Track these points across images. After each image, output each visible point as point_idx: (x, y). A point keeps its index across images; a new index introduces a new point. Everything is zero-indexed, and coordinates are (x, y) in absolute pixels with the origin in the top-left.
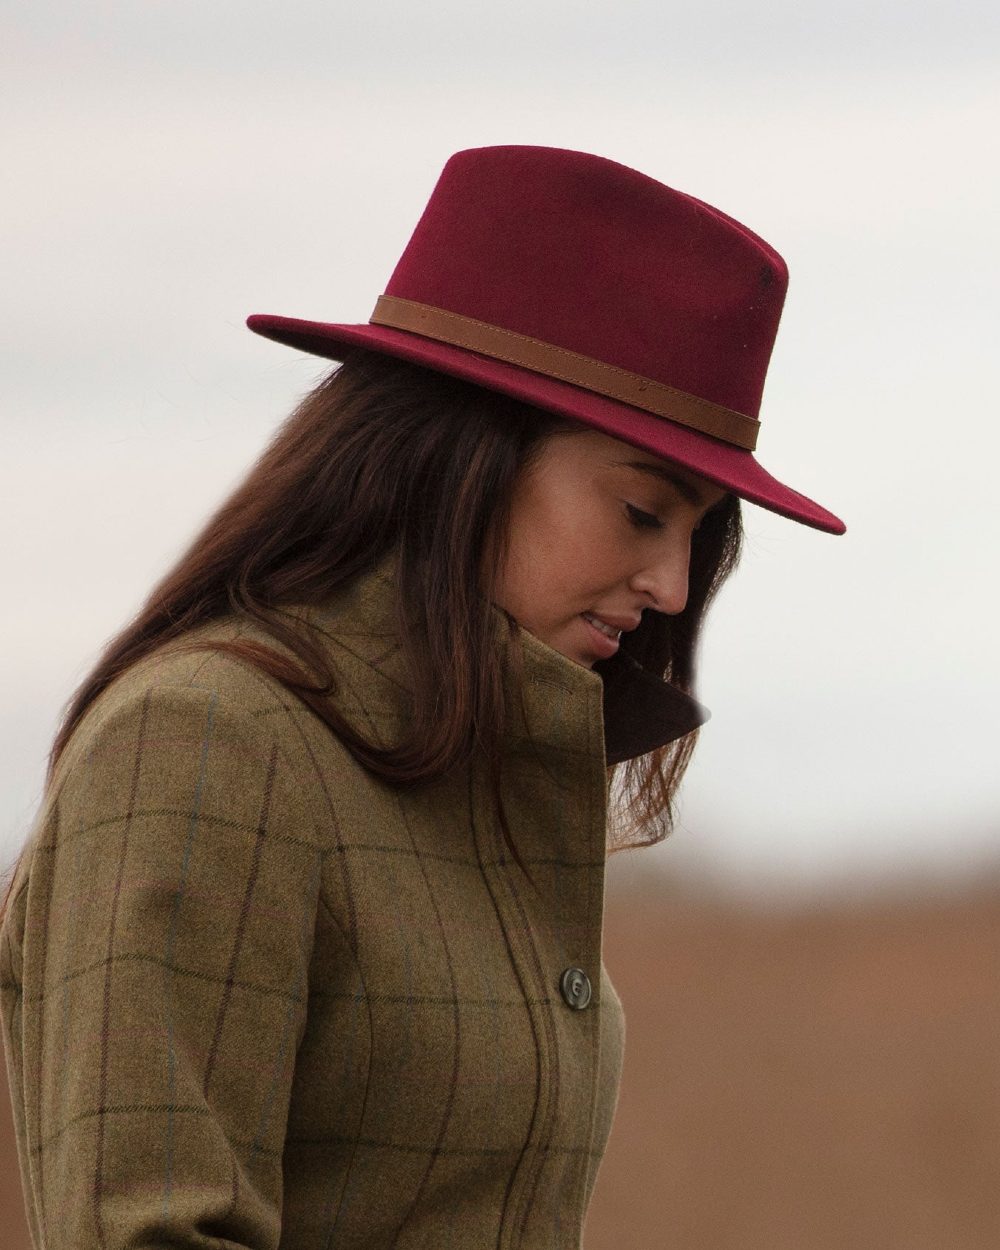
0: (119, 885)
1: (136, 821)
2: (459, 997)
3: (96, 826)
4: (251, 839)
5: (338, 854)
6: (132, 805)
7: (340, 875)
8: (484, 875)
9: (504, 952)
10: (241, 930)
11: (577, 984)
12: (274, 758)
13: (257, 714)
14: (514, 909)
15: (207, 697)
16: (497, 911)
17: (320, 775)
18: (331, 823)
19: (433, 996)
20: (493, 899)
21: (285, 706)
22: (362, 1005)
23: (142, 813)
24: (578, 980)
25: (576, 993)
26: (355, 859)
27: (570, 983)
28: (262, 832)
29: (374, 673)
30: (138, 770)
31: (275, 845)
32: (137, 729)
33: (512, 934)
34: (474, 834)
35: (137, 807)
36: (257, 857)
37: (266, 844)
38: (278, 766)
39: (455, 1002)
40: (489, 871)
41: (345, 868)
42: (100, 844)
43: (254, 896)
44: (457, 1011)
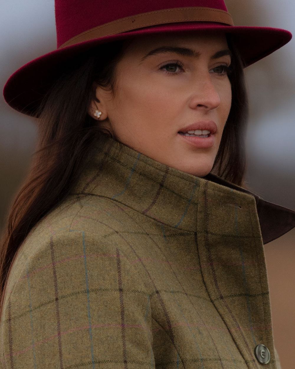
0: (59, 334)
1: (60, 301)
2: (221, 358)
3: (39, 307)
4: (117, 294)
5: (156, 295)
6: (56, 294)
7: (159, 305)
8: (214, 305)
9: (231, 339)
10: (123, 337)
11: (263, 352)
12: (118, 255)
13: (105, 236)
14: (232, 319)
15: (80, 234)
16: (224, 321)
17: (140, 260)
18: (150, 281)
19: (211, 358)
20: (221, 315)
21: (116, 231)
22: (181, 365)
23: (63, 297)
24: (263, 350)
25: (263, 357)
26: (165, 297)
27: (259, 353)
28: (121, 290)
29: (145, 217)
30: (55, 277)
31: (129, 294)
32: (50, 257)
33: (233, 330)
34: (206, 287)
35: (60, 295)
36: (122, 301)
37: (124, 295)
38: (121, 258)
39: (220, 360)
40: (216, 303)
41: (161, 301)
42: (43, 315)
43: (125, 320)
44: (222, 364)
